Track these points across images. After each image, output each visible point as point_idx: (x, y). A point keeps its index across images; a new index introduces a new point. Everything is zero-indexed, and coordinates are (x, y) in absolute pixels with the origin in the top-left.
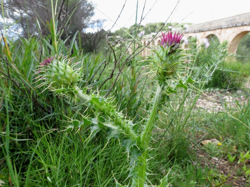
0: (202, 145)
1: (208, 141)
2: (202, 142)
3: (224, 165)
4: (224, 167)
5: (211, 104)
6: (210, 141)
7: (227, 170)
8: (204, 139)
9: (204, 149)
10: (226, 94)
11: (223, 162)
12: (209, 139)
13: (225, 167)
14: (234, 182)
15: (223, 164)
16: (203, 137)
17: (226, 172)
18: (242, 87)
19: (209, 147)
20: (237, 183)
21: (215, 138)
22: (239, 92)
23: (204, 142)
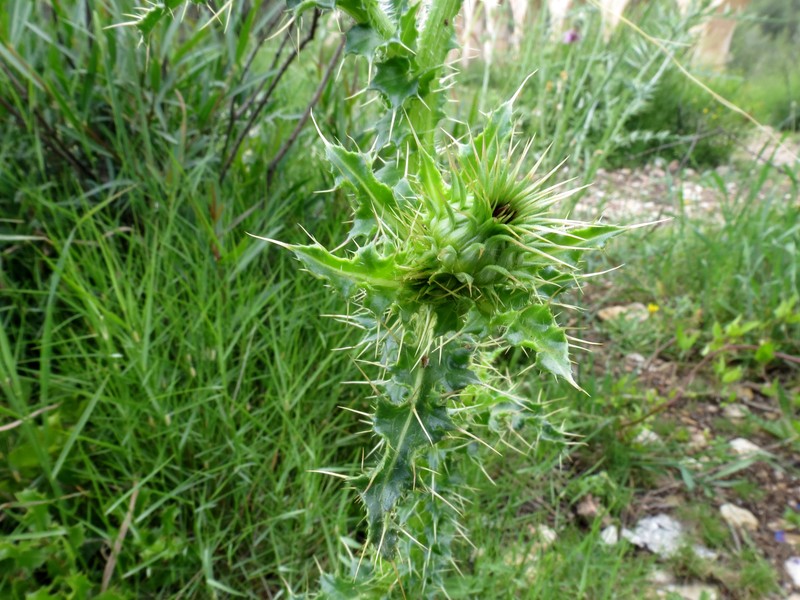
0: (599, 320)
1: (617, 310)
2: (601, 314)
3: (661, 373)
4: (659, 379)
5: (634, 206)
6: (623, 309)
7: (666, 386)
8: (605, 305)
9: (605, 331)
10: (684, 177)
11: (658, 365)
12: (622, 304)
13: (663, 378)
14: (684, 416)
15: (658, 372)
16: (603, 299)
17: (664, 390)
18: (734, 157)
19: (620, 325)
20: (692, 418)
21: (638, 301)
22: (722, 170)
23: (606, 313)
